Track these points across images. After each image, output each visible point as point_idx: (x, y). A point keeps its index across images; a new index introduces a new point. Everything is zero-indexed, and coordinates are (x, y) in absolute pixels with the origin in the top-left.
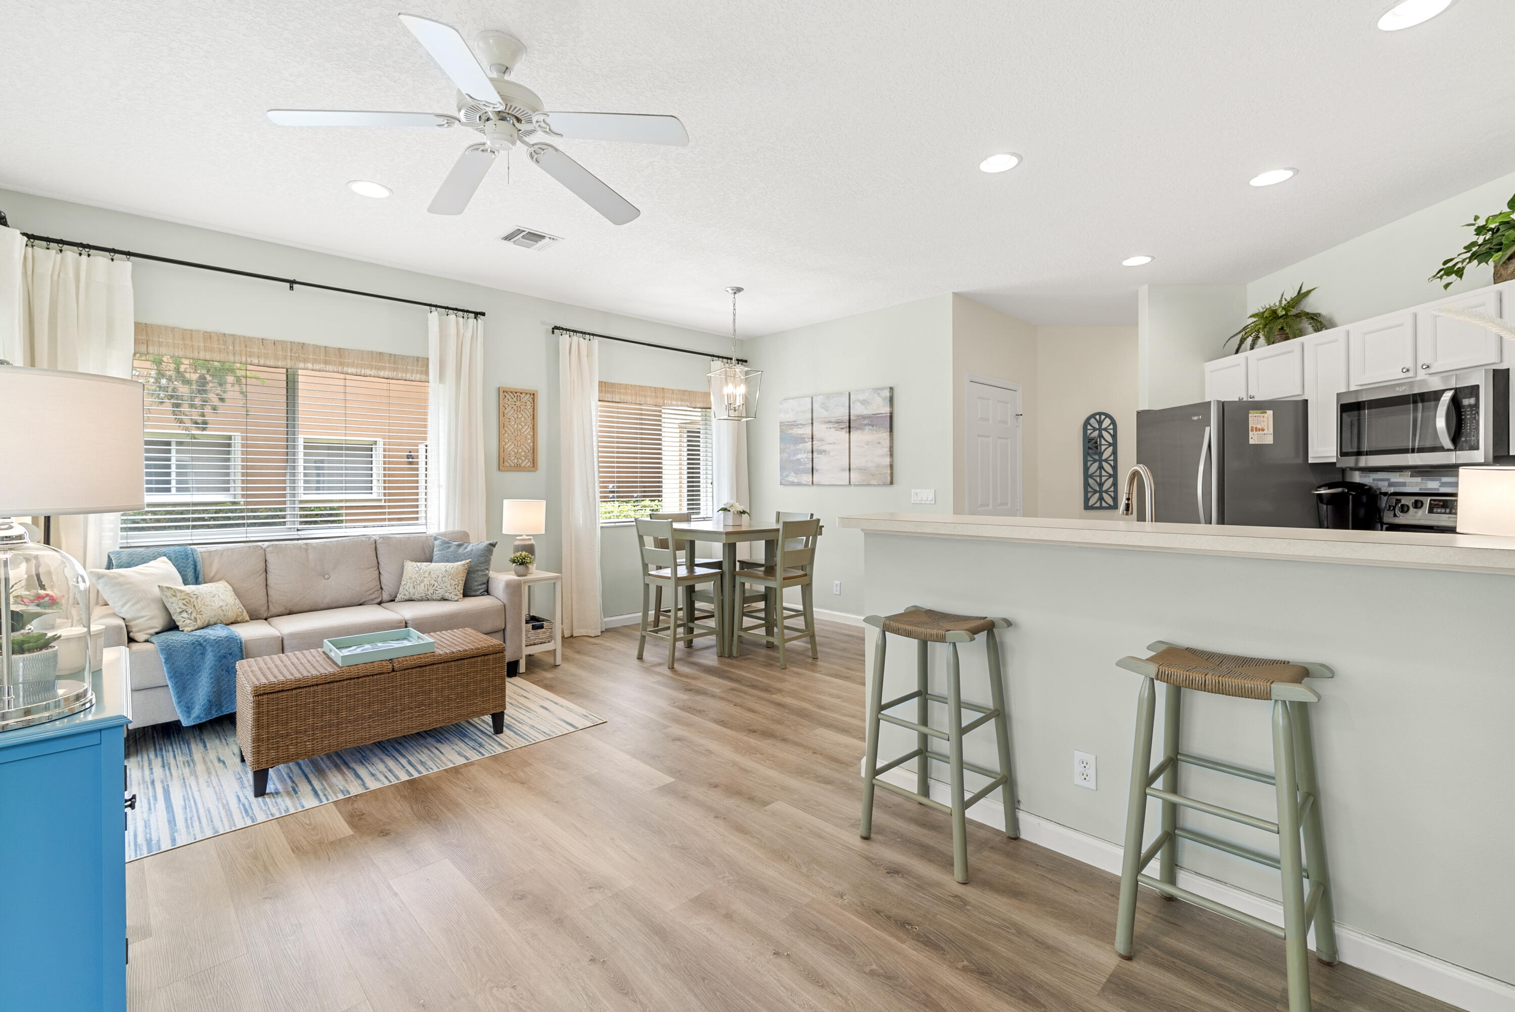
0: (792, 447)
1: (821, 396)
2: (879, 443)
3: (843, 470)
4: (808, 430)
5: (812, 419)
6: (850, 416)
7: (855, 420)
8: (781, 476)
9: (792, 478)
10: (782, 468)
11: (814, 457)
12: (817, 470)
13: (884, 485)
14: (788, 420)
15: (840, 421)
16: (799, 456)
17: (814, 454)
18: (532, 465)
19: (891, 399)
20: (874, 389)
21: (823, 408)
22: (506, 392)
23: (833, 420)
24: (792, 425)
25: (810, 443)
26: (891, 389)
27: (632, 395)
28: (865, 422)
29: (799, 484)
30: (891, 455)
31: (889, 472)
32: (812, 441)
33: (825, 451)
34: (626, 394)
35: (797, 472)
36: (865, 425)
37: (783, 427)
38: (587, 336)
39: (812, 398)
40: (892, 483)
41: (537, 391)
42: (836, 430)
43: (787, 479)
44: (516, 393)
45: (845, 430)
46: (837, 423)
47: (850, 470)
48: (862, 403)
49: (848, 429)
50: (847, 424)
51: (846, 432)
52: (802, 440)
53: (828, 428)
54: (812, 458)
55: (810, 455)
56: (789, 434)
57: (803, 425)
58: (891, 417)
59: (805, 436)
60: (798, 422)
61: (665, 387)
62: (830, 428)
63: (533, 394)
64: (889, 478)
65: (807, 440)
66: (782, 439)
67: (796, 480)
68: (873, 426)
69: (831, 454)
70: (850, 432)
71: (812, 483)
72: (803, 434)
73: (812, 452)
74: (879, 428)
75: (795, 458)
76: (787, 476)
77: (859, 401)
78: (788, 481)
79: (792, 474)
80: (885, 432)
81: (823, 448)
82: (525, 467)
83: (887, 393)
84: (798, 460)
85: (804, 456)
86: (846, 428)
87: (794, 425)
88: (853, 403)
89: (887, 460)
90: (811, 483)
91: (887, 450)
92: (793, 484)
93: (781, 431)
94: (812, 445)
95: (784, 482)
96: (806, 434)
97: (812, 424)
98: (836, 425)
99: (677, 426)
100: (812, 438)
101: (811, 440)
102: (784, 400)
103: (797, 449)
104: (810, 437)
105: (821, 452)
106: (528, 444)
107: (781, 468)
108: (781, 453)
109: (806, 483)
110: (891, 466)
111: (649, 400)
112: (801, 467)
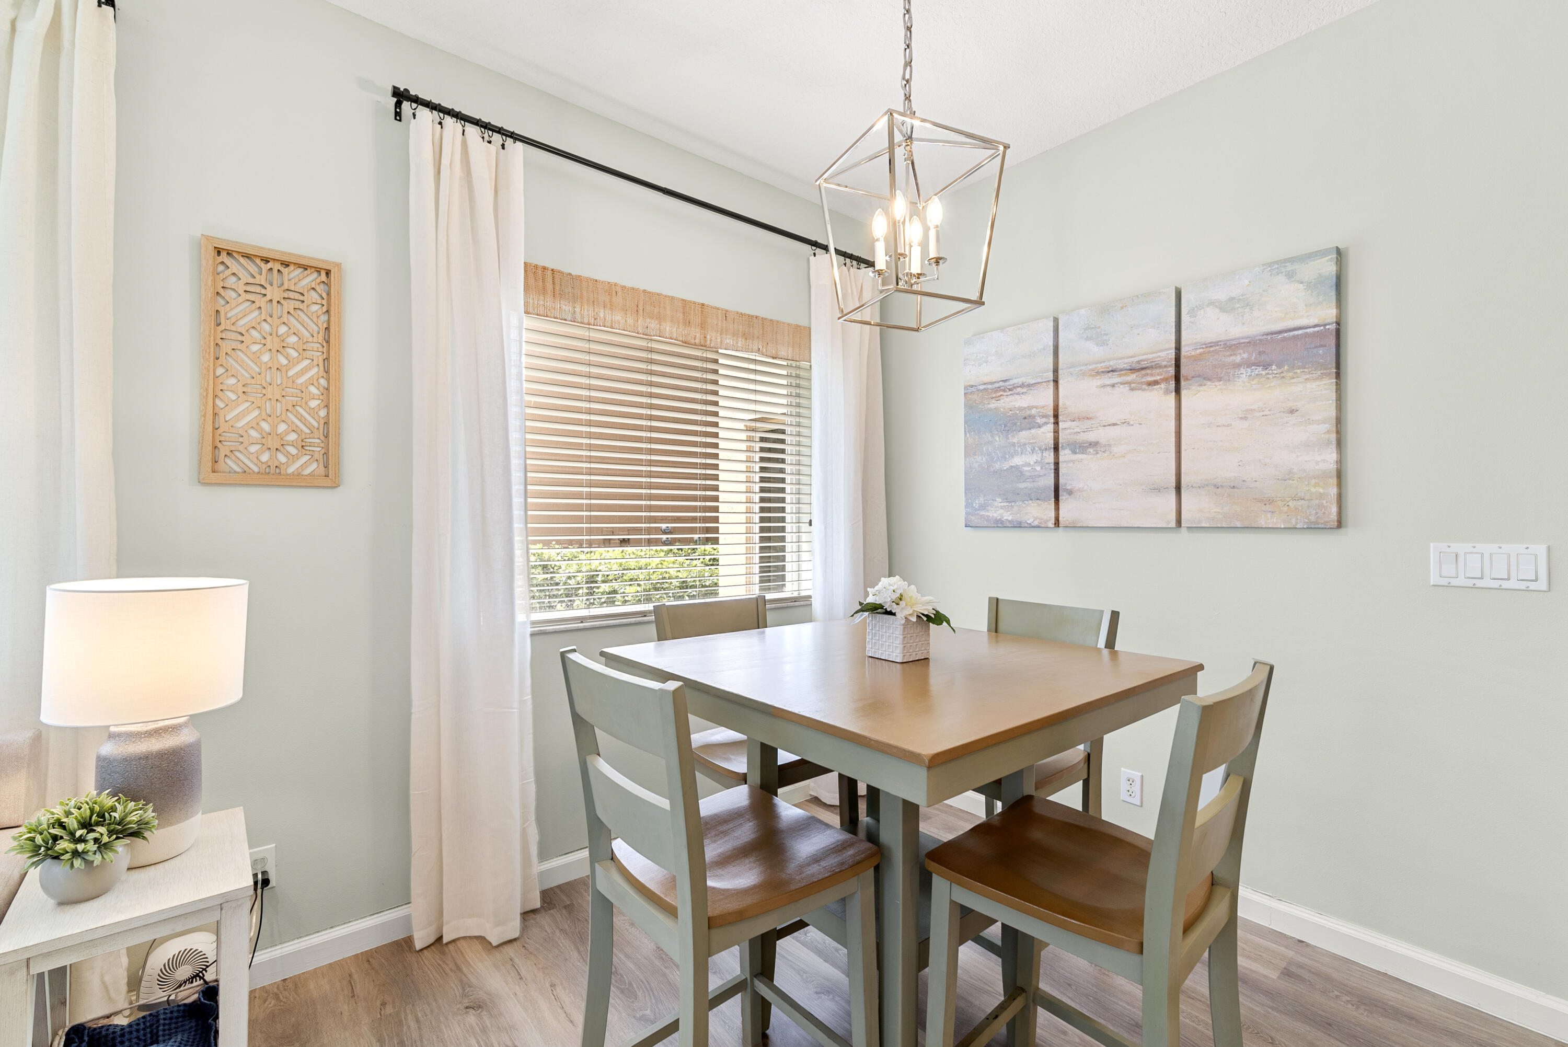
0: (998, 440)
1: (1083, 311)
2: (1292, 411)
3: (1157, 489)
4: (1045, 398)
5: (1056, 371)
6: (1178, 349)
7: (1197, 359)
8: (966, 506)
9: (998, 510)
10: (970, 489)
11: (1061, 459)
12: (1070, 492)
13: (1313, 528)
14: (986, 379)
15: (1144, 364)
16: (1017, 461)
17: (1061, 453)
18: (322, 470)
19: (1339, 284)
20: (1270, 264)
21: (1088, 339)
22: (229, 254)
23: (1121, 364)
24: (998, 389)
25: (1051, 427)
26: (1340, 255)
27: (625, 310)
28: (1238, 359)
29: (1018, 526)
30: (1340, 444)
31: (1334, 491)
32: (1056, 423)
33: (1094, 444)
34: (612, 307)
35: (1011, 497)
36: (1238, 366)
37: (974, 397)
38: (497, 138)
39: (1056, 320)
40: (1340, 524)
41: (339, 265)
42: (1132, 389)
43: (983, 513)
44: (267, 262)
45: (1163, 386)
46: (1133, 370)
47: (1178, 488)
48: (1222, 310)
49: (1172, 384)
50: (1172, 371)
51: (1167, 392)
52: (1028, 421)
53: (1104, 386)
54: (1057, 464)
55: (1050, 457)
56: (991, 410)
57: (1029, 385)
58: (1338, 333)
59: (1034, 411)
60: (1015, 381)
61: (706, 303)
62: (1113, 386)
63: (328, 273)
64: (1334, 509)
65: (1039, 420)
66: (970, 425)
67: (1008, 516)
68: (1266, 366)
69: (1115, 450)
70: (1178, 390)
71: (1057, 523)
72: (1030, 408)
73: (1056, 449)
74: (1292, 368)
75: (1006, 465)
76: (983, 507)
77: (1212, 303)
78: (988, 519)
79: (999, 502)
80: (1320, 378)
81: (1091, 437)
82: (298, 475)
83: (1328, 267)
84: (1017, 468)
85: (1032, 459)
86: (1166, 380)
87: (1004, 388)
88: (1192, 312)
89: (1330, 457)
90: (1051, 524)
91: (1324, 429)
92: (1000, 525)
93: (969, 406)
94: (1056, 432)
95: (975, 520)
96: (1036, 407)
97: (1056, 381)
98: (1132, 377)
99: (741, 426)
100: (1056, 416)
101: (1052, 420)
102: (975, 335)
103: (1014, 444)
104: (1051, 413)
105: (1080, 447)
106: (313, 412)
107: (966, 489)
108: (967, 455)
109: (1036, 523)
110: (1340, 475)
111: (668, 328)
112: (1022, 486)
